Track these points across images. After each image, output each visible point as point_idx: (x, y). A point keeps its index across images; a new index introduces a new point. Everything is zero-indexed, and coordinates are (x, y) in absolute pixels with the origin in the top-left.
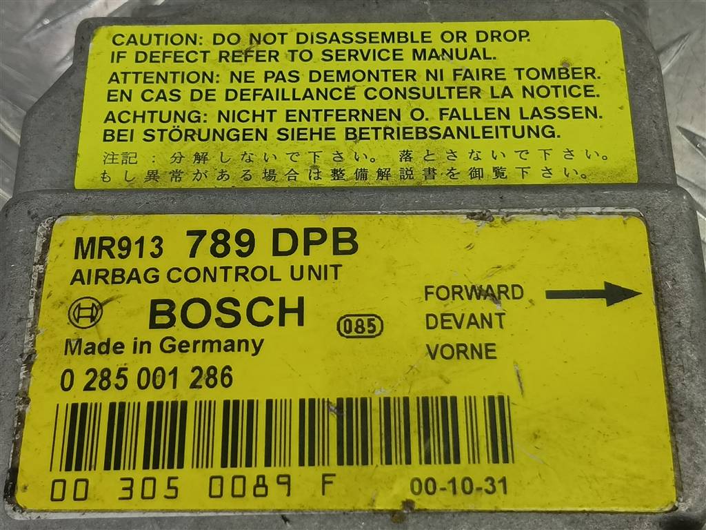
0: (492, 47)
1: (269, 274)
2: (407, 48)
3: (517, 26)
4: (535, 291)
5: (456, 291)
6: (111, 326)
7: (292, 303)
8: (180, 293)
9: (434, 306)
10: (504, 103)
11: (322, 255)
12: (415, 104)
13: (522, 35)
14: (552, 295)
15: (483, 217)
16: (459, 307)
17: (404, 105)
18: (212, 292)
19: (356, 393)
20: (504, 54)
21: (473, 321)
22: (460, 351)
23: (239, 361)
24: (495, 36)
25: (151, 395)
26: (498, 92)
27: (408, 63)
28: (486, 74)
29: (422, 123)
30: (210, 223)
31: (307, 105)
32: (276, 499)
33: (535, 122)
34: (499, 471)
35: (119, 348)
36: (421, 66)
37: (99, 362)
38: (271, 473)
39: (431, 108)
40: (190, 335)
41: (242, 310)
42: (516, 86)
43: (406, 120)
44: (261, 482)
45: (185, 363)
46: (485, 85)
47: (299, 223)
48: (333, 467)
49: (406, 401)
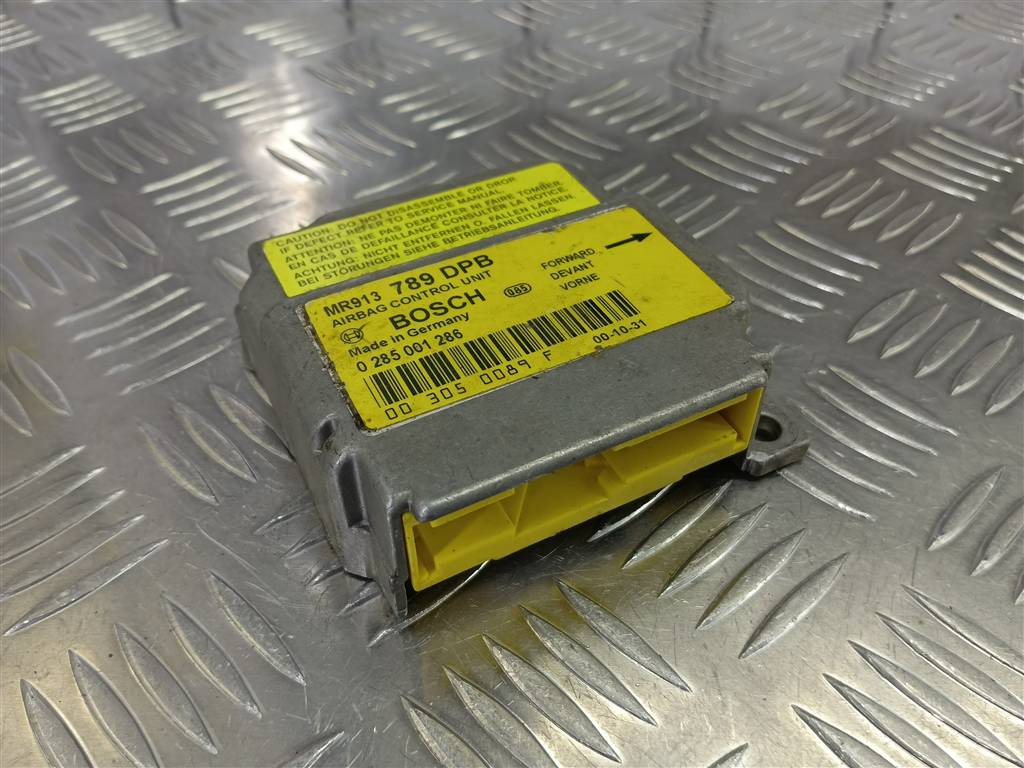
0: (499, 188)
1: (451, 286)
2: (453, 201)
3: (506, 177)
4: (599, 247)
5: (558, 261)
6: (370, 336)
7: (472, 293)
8: (405, 310)
9: (551, 270)
10: (522, 206)
11: (475, 270)
12: (474, 220)
13: (511, 180)
14: (609, 247)
15: (550, 230)
16: (564, 266)
17: (469, 222)
18: (425, 303)
19: (537, 315)
20: (506, 189)
21: (576, 269)
22: (578, 282)
23: (460, 326)
24: (497, 184)
25: (417, 357)
26: (515, 202)
27: (458, 206)
28: (503, 198)
29: (483, 226)
30: (401, 277)
31: (413, 237)
32: (523, 372)
33: (543, 209)
34: (635, 318)
35: (384, 343)
36: (467, 205)
37: (377, 353)
38: (514, 363)
39: (485, 219)
40: (424, 325)
41: (446, 305)
42: (523, 198)
43: (473, 227)
44: (510, 368)
45: (430, 336)
46: (506, 202)
47: (454, 262)
48: (546, 348)
49: (565, 309)
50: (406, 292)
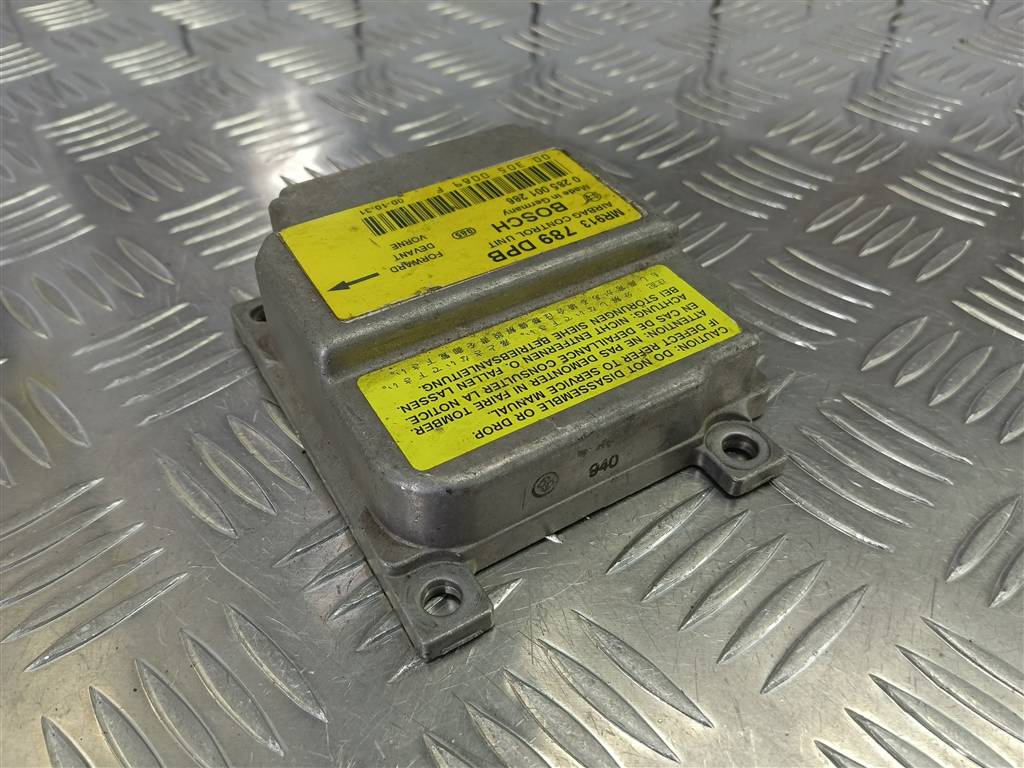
0: (495, 419)
1: (524, 234)
2: (550, 396)
3: (487, 439)
4: (385, 274)
5: (426, 259)
6: (578, 197)
7: (504, 229)
8: (556, 215)
9: (435, 251)
10: (465, 391)
11: (504, 248)
12: (520, 369)
13: (480, 434)
14: (377, 275)
15: (432, 289)
16: (421, 255)
17: (525, 366)
18: (541, 221)
19: (448, 216)
20: (486, 418)
21: (411, 253)
22: (410, 242)
23: (509, 206)
24: (498, 427)
25: (538, 186)
26: (473, 396)
27: (543, 388)
28: (489, 402)
29: (508, 362)
30: (568, 240)
31: (584, 344)
32: (458, 180)
33: (439, 389)
34: (367, 216)
35: (566, 193)
36: (533, 390)
37: (567, 188)
38: (465, 185)
39: (508, 372)
40: (542, 205)
41: (524, 220)
42: (464, 403)
43: (519, 359)
44: (468, 182)
45: (532, 199)
46: (485, 396)
47: (524, 255)
48: (441, 195)
49: (423, 220)
50: (560, 228)
